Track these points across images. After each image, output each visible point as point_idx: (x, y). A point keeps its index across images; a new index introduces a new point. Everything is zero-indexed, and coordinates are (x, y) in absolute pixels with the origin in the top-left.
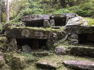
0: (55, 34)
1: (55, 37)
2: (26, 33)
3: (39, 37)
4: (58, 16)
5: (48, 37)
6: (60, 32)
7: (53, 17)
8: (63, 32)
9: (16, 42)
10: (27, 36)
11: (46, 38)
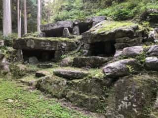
0: (65, 44)
1: (64, 48)
2: (31, 43)
3: (45, 47)
4: (82, 21)
5: (56, 48)
6: (72, 42)
7: (76, 23)
8: (77, 43)
9: (22, 53)
10: (32, 47)
11: (53, 49)
